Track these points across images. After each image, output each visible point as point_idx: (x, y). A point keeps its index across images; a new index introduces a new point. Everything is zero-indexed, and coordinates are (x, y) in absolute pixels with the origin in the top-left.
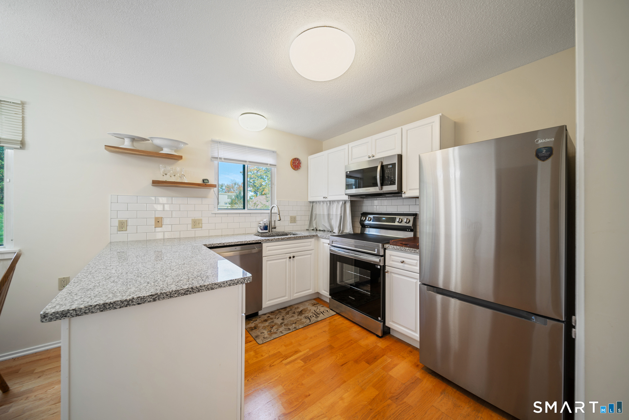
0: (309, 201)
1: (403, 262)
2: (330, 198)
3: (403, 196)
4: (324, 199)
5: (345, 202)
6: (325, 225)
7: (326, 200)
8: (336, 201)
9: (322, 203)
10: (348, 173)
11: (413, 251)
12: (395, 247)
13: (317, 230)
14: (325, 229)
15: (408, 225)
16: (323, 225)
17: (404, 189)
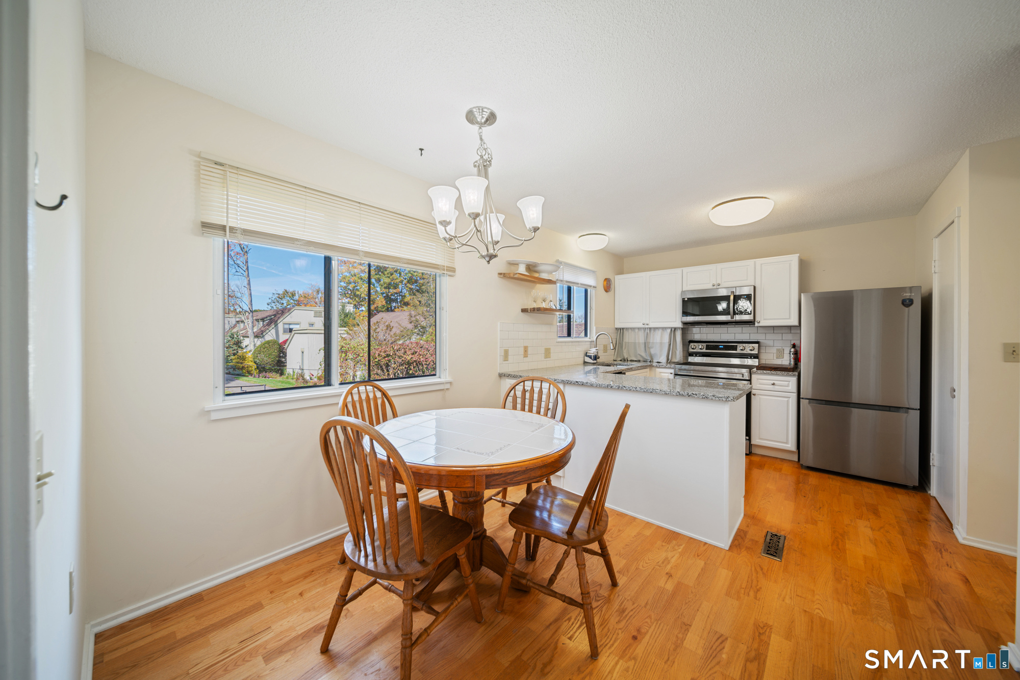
0: (616, 326)
1: (773, 384)
2: (651, 325)
3: (756, 324)
4: (643, 326)
5: (674, 330)
6: (641, 354)
7: (647, 326)
8: (660, 328)
9: (637, 330)
10: (686, 299)
11: (785, 374)
12: (765, 371)
13: (628, 361)
14: (641, 359)
15: (753, 352)
16: (639, 354)
17: (757, 319)
